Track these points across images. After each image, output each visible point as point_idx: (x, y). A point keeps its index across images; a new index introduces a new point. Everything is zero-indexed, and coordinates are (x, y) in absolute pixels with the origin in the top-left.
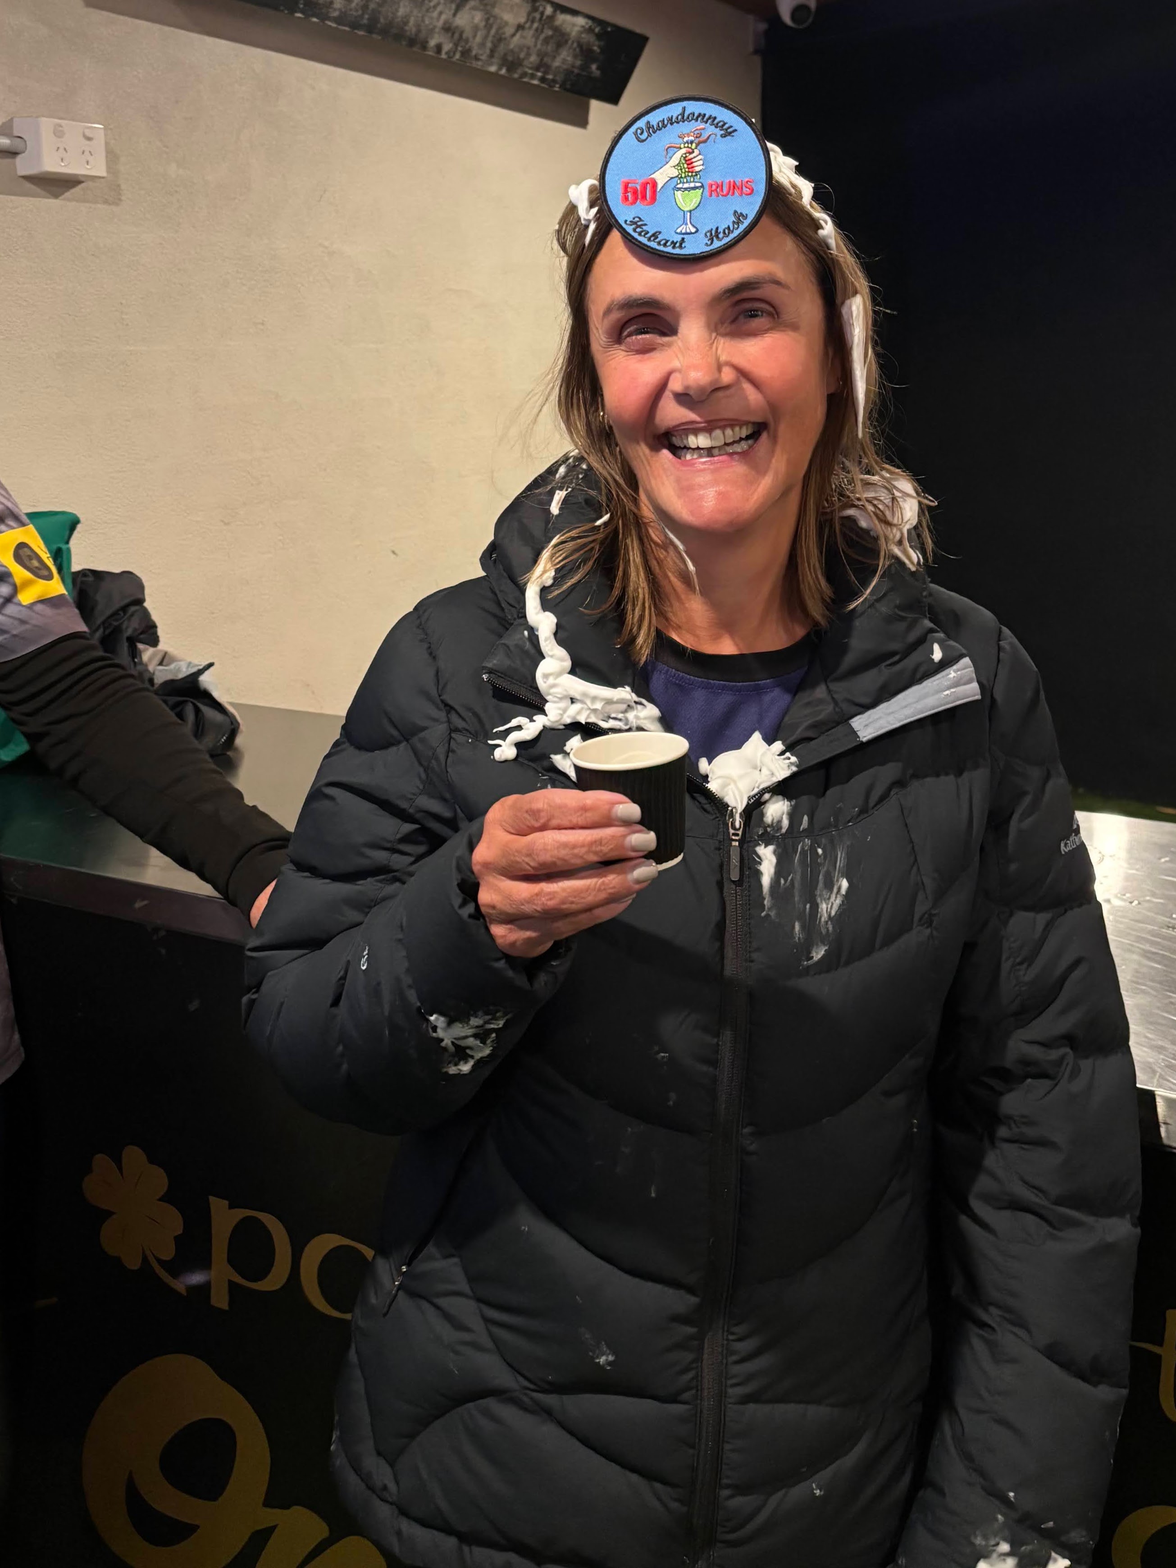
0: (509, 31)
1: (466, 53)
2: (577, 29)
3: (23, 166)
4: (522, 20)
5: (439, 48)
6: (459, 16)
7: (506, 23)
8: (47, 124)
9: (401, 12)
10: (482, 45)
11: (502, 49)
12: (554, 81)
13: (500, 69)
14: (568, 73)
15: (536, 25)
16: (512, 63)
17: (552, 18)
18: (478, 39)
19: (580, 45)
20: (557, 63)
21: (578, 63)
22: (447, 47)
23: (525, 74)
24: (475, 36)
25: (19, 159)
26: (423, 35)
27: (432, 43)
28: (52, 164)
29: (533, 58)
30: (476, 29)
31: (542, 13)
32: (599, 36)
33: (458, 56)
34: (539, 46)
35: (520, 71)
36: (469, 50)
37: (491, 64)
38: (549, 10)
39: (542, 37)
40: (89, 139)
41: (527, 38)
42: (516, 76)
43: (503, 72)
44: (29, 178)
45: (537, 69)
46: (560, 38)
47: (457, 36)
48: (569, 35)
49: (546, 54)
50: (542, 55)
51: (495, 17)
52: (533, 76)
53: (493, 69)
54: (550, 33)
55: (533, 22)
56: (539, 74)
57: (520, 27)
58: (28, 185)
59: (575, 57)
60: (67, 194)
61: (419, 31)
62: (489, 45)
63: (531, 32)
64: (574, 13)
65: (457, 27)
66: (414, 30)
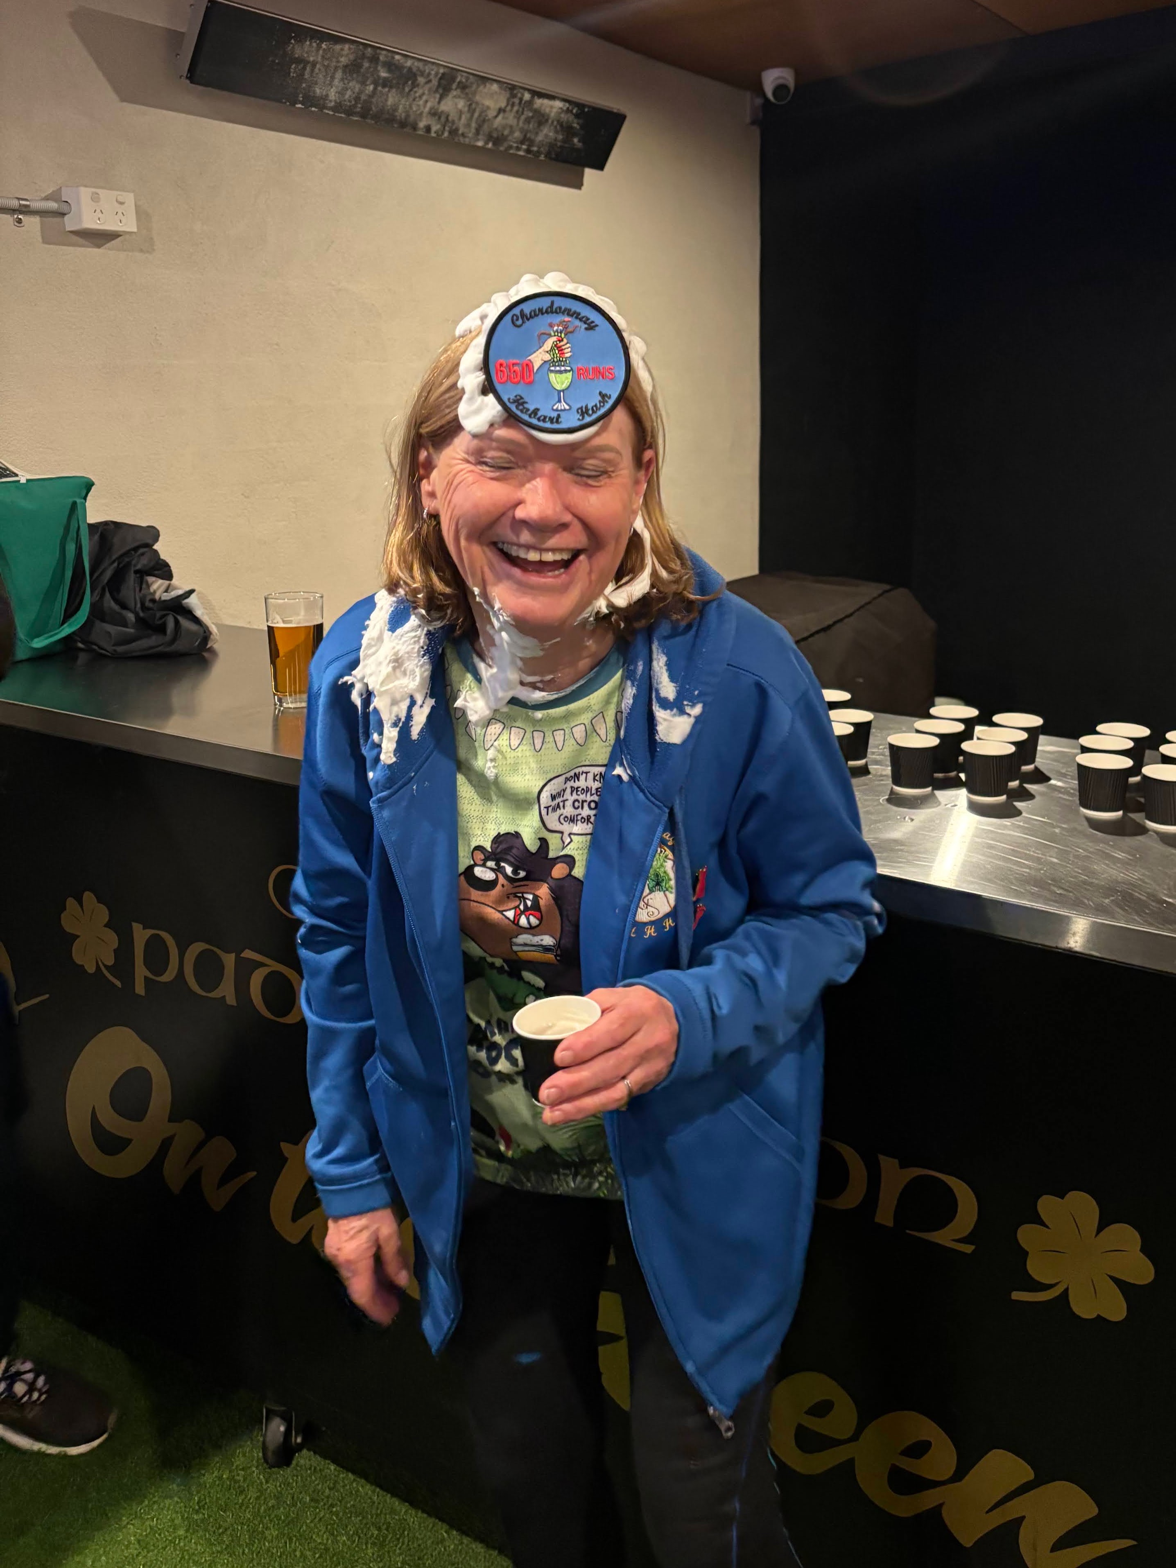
0: (491, 114)
1: (454, 132)
2: (555, 110)
3: (69, 224)
4: (503, 104)
5: (428, 129)
6: (443, 103)
7: (488, 108)
8: (85, 193)
9: (390, 101)
10: (468, 125)
11: (486, 127)
12: (539, 153)
13: (487, 143)
14: (552, 146)
15: (516, 108)
16: (497, 139)
17: (530, 103)
18: (464, 121)
19: (560, 123)
20: (540, 138)
21: (560, 137)
22: (435, 127)
23: (511, 147)
24: (460, 118)
25: (66, 218)
26: (412, 119)
27: (422, 125)
28: (89, 223)
29: (517, 134)
30: (461, 113)
31: (521, 99)
32: (577, 116)
33: (446, 134)
34: (521, 124)
35: (506, 145)
36: (457, 130)
37: (478, 140)
38: (527, 96)
39: (523, 117)
40: (122, 202)
41: (511, 119)
42: (502, 149)
43: (490, 145)
44: (76, 233)
45: (522, 143)
46: (541, 119)
47: (443, 119)
48: (548, 116)
49: (527, 132)
50: (525, 133)
51: (477, 103)
52: (518, 149)
53: (480, 144)
54: (531, 114)
55: (513, 105)
56: (524, 147)
57: (501, 111)
58: (74, 238)
59: (556, 132)
60: (108, 246)
61: (408, 116)
62: (474, 125)
63: (512, 114)
64: (552, 98)
65: (442, 112)
66: (403, 115)
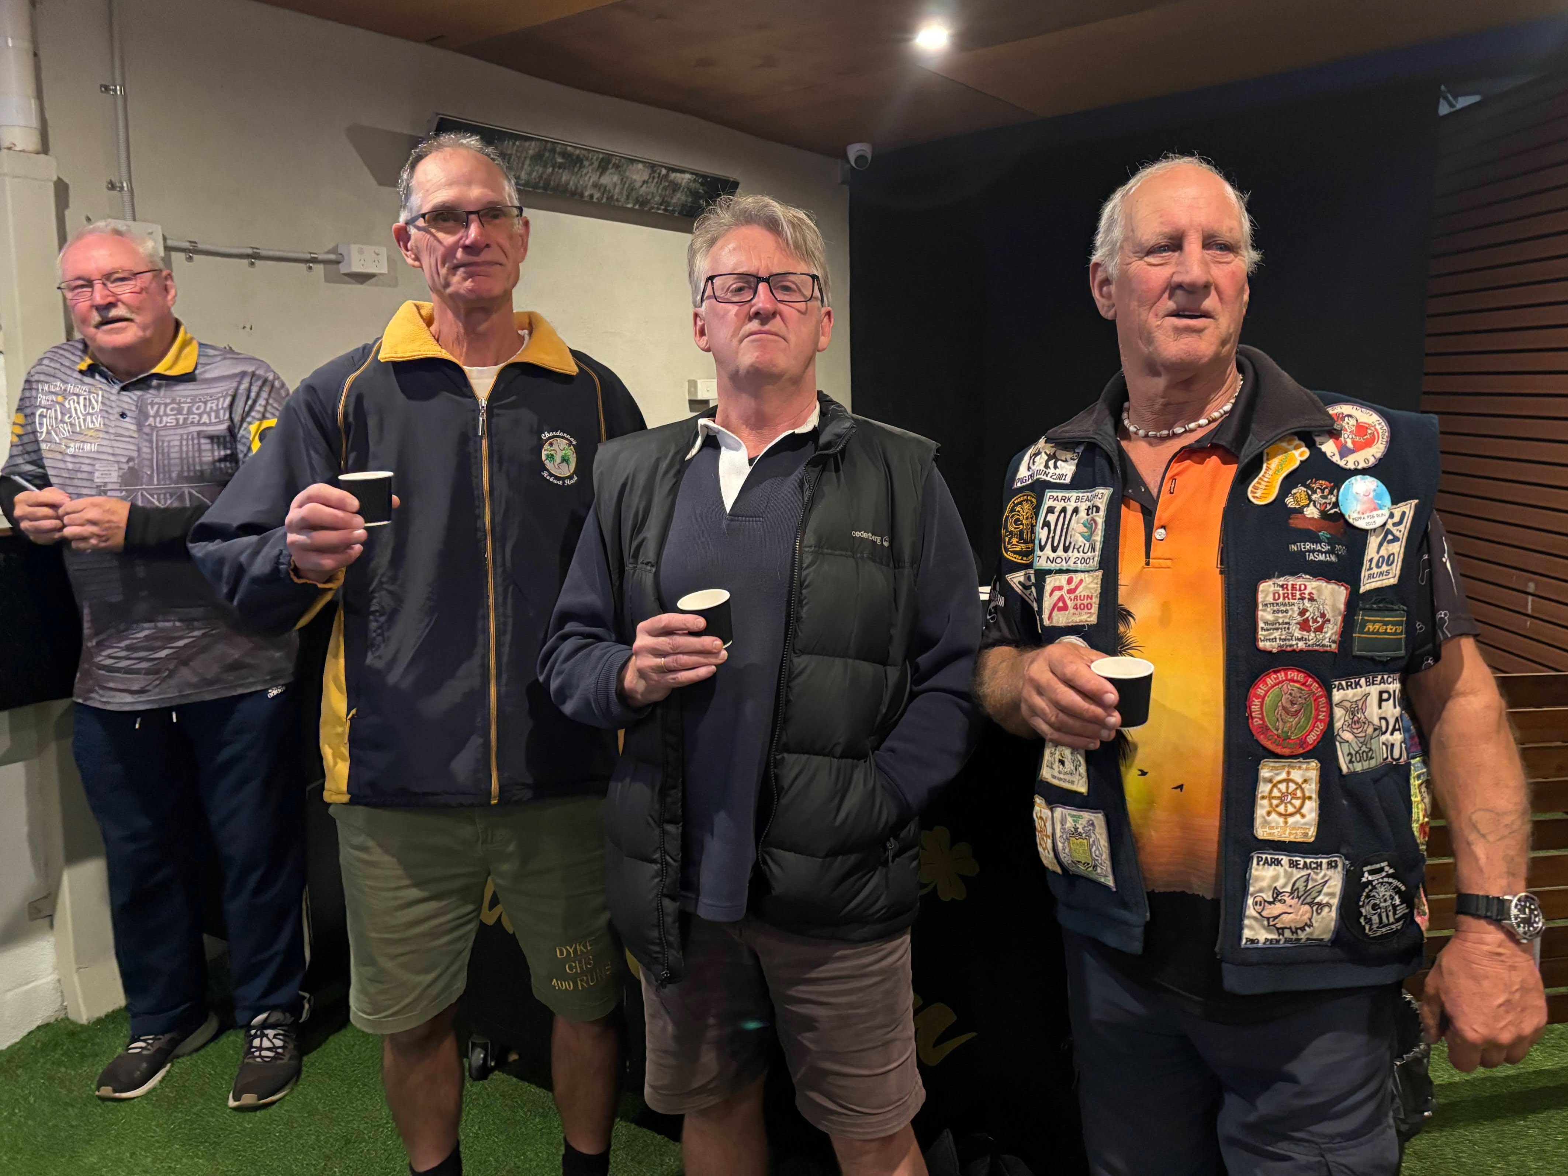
0: (637, 185)
1: (610, 198)
2: (685, 181)
3: (343, 269)
4: (646, 177)
5: (591, 196)
6: (602, 178)
7: (635, 180)
8: (354, 248)
9: (564, 178)
10: (621, 193)
11: (634, 194)
12: (674, 211)
13: (634, 205)
14: (683, 206)
15: (656, 180)
16: (643, 202)
17: (667, 176)
18: (617, 190)
19: (689, 190)
20: (674, 200)
21: (690, 200)
22: (597, 195)
23: (652, 208)
24: (614, 189)
25: (341, 265)
26: (579, 190)
27: (587, 194)
28: (356, 268)
29: (657, 199)
30: (615, 185)
31: (659, 174)
32: (702, 184)
33: (604, 200)
34: (660, 191)
35: (649, 206)
36: (612, 196)
37: (628, 203)
38: (664, 171)
39: (661, 186)
40: (378, 254)
41: (652, 188)
42: (646, 209)
43: (637, 207)
44: (345, 275)
45: (661, 204)
46: (675, 187)
47: (602, 189)
48: (680, 184)
49: (665, 195)
50: (663, 197)
51: (627, 178)
52: (658, 209)
53: (630, 206)
54: (667, 184)
55: (654, 178)
56: (663, 207)
57: (644, 182)
58: (346, 278)
59: (687, 196)
60: (368, 282)
61: (576, 187)
62: (625, 193)
63: (653, 185)
64: (682, 172)
65: (602, 185)
66: (573, 188)
